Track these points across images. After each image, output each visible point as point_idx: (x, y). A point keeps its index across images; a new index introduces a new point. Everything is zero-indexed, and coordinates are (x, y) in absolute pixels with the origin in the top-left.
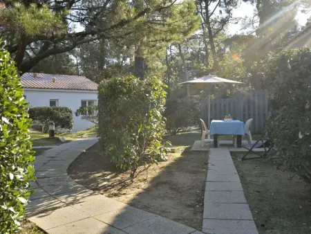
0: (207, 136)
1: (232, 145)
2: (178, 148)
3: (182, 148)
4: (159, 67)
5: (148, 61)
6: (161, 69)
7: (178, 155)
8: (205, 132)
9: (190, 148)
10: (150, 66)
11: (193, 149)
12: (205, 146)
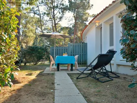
0: (53, 64)
1: (67, 70)
2: (35, 72)
3: (38, 72)
4: (32, 36)
5: (26, 33)
6: (33, 36)
7: (33, 77)
8: (52, 63)
9: (43, 72)
10: (28, 35)
11: (45, 72)
12: (52, 70)
